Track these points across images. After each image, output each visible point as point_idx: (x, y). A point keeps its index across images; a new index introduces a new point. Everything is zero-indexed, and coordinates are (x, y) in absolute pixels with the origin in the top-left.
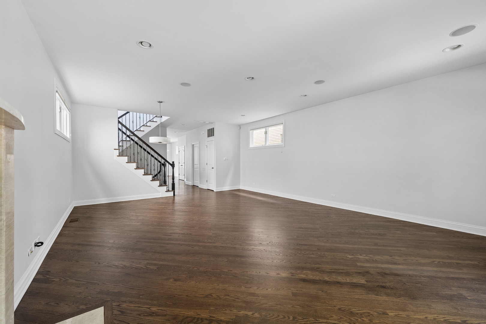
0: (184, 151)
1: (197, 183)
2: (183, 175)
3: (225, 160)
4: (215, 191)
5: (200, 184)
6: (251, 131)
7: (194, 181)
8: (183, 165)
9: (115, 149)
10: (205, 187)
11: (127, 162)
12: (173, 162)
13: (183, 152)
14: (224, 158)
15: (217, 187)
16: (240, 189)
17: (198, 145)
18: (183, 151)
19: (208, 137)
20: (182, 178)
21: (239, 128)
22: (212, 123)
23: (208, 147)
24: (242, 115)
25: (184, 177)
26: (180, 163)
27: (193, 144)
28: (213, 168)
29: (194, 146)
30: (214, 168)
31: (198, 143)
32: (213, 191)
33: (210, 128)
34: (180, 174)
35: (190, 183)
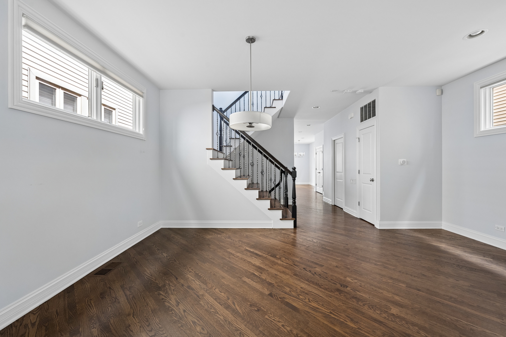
0: (323, 152)
1: (340, 203)
2: (321, 186)
3: (402, 165)
4: (377, 226)
5: (346, 205)
6: (482, 90)
7: (336, 198)
8: (321, 171)
9: (207, 149)
10: (355, 213)
11: (223, 168)
12: (294, 169)
13: (321, 154)
14: (401, 161)
15: (381, 220)
16: (443, 228)
17: (342, 140)
18: (321, 152)
19: (362, 121)
20: (320, 190)
21: (438, 92)
22: (371, 92)
23: (361, 140)
24: (471, 36)
25: (322, 188)
26: (317, 169)
27: (334, 139)
28: (372, 180)
29: (336, 142)
30: (375, 179)
31: (342, 136)
32: (374, 225)
33: (367, 103)
34: (317, 185)
35: (330, 202)
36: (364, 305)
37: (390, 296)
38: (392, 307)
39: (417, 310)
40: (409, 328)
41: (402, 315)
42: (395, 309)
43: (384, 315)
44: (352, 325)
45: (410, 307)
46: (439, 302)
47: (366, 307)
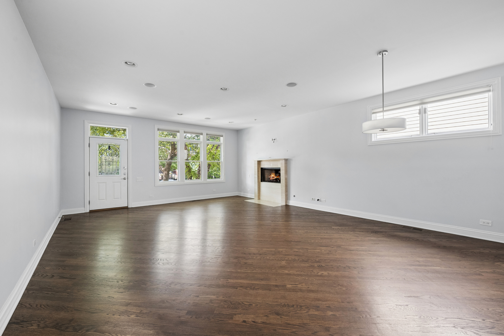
36: (299, 260)
37: (291, 271)
38: (286, 264)
39: (273, 268)
40: (274, 258)
41: (279, 262)
42: (284, 264)
43: (287, 258)
44: (295, 250)
45: (277, 268)
46: (262, 280)
47: (297, 259)
